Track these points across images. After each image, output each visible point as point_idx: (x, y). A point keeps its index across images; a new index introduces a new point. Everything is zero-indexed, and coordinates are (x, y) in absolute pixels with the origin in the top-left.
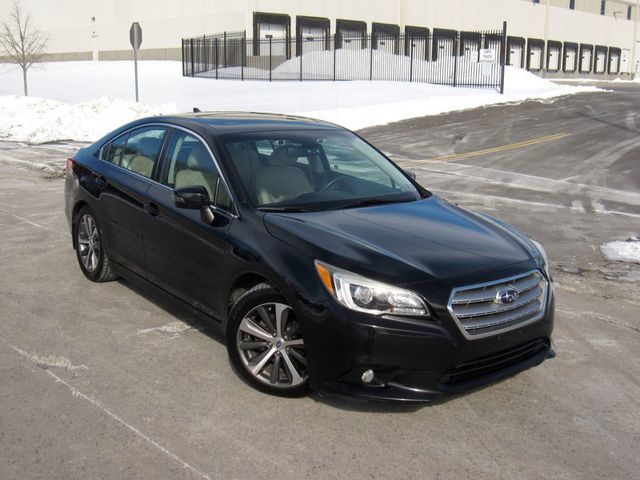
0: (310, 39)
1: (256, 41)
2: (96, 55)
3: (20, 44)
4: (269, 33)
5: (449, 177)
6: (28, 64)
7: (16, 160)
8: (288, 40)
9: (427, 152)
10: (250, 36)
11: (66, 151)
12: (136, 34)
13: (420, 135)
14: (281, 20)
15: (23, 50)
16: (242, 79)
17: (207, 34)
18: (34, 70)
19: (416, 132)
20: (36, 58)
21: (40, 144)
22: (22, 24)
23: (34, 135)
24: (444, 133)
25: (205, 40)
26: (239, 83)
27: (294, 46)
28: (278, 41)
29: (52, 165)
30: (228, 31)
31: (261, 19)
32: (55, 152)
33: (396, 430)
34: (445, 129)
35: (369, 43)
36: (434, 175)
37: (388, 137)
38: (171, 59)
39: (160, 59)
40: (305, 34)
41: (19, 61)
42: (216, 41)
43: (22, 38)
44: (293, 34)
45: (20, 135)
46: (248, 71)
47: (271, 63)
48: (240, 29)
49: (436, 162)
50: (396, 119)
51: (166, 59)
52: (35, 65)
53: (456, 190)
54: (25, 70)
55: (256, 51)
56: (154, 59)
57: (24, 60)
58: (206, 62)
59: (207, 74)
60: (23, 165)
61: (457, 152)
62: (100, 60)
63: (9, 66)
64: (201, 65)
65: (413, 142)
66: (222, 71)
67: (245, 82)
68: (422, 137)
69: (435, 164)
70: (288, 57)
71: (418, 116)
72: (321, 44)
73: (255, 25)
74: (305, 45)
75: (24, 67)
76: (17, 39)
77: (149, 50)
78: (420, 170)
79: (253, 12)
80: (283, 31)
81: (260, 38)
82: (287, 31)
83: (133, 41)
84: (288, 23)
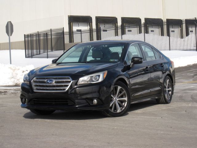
1: (71, 33)
4: (79, 28)
10: (66, 30)
12: (10, 28)
14: (86, 20)
17: (40, 30)
28: (85, 32)
30: (52, 28)
31: (73, 20)
34: (189, 72)
40: (102, 27)
44: (94, 27)
55: (71, 40)
61: (194, 80)
73: (69, 24)
79: (68, 16)
80: (88, 26)
81: (73, 31)
82: (90, 26)
83: (7, 32)
84: (90, 21)
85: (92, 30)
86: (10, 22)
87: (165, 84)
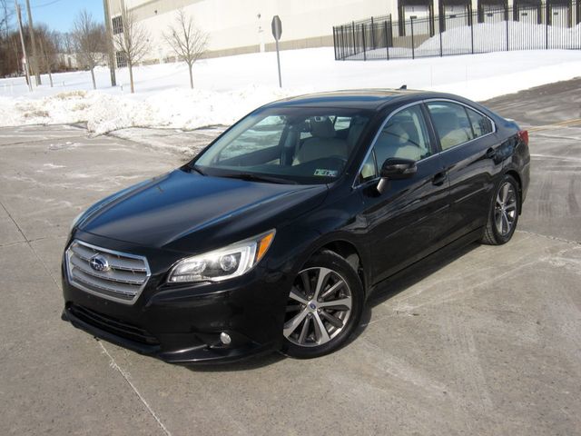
0: (452, 17)
1: (401, 23)
2: (262, 48)
3: (185, 44)
4: (413, 14)
5: (566, 142)
6: (193, 61)
7: (164, 145)
8: (431, 18)
9: (550, 118)
10: (395, 18)
11: (211, 135)
12: (277, 27)
13: (548, 100)
15: (188, 49)
16: (388, 59)
17: (356, 20)
18: (198, 66)
19: (544, 98)
20: (199, 56)
21: (193, 130)
22: (187, 27)
23: (190, 122)
24: (573, 97)
25: (353, 26)
26: (385, 62)
27: (437, 24)
28: (422, 20)
29: (194, 148)
30: (374, 16)
31: (405, 2)
32: (203, 136)
33: (397, 418)
34: (575, 93)
35: (511, 14)
36: (551, 141)
37: (515, 105)
39: (316, 47)
40: (448, 13)
42: (363, 27)
43: (187, 39)
44: (436, 12)
45: (178, 123)
46: (392, 51)
47: (414, 42)
48: (386, 13)
49: (557, 127)
50: (526, 87)
51: (322, 46)
53: (570, 154)
54: (191, 66)
55: (402, 32)
56: (313, 47)
57: (189, 58)
59: (357, 56)
60: (169, 149)
62: (266, 51)
65: (539, 109)
66: (370, 53)
67: (390, 61)
68: (550, 103)
69: (556, 129)
70: (432, 34)
71: (550, 82)
72: (463, 20)
73: (400, 8)
74: (448, 22)
75: (189, 63)
76: (183, 39)
77: (306, 39)
78: (538, 136)
80: (426, 10)
81: (404, 20)
82: (430, 10)
83: (274, 33)
84: (430, 3)
87: (498, 200)
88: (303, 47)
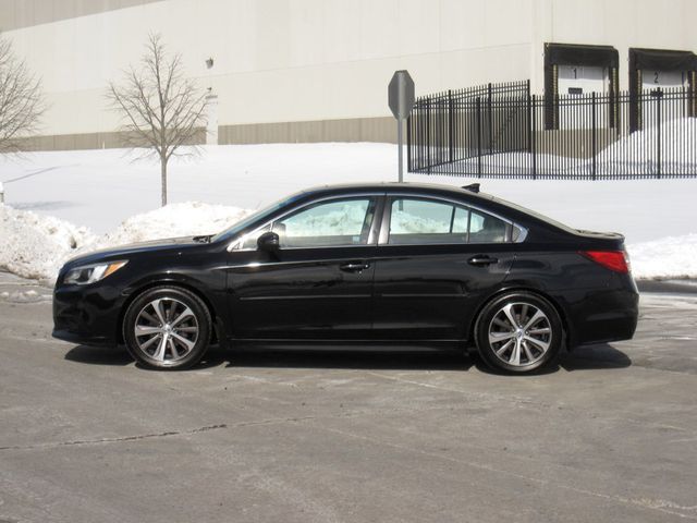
1: (551, 101)
2: (212, 137)
3: (158, 112)
4: (576, 84)
6: (171, 148)
8: (614, 98)
10: (538, 90)
12: (402, 90)
14: (598, 59)
15: (162, 123)
17: (455, 88)
18: (181, 156)
22: (164, 76)
26: (529, 183)
27: (625, 109)
30: (495, 82)
31: (561, 57)
38: (372, 140)
39: (348, 141)
40: (647, 86)
41: (155, 143)
43: (163, 103)
44: (624, 85)
48: (516, 77)
51: (360, 139)
52: (181, 149)
54: (165, 160)
55: (551, 121)
57: (165, 141)
58: (440, 144)
59: (460, 167)
62: (221, 142)
63: (138, 152)
64: (433, 150)
67: (540, 182)
72: (679, 105)
73: (549, 69)
74: (649, 108)
75: (163, 154)
76: (155, 103)
77: (323, 122)
79: (545, 44)
80: (604, 78)
81: (557, 95)
82: (611, 78)
84: (613, 63)
85: (618, 96)
86: (405, 72)
88: (312, 139)
